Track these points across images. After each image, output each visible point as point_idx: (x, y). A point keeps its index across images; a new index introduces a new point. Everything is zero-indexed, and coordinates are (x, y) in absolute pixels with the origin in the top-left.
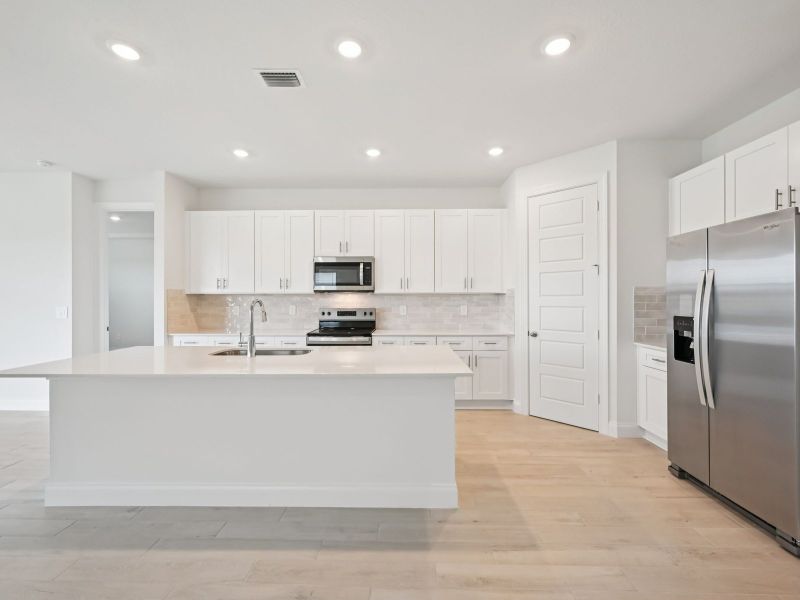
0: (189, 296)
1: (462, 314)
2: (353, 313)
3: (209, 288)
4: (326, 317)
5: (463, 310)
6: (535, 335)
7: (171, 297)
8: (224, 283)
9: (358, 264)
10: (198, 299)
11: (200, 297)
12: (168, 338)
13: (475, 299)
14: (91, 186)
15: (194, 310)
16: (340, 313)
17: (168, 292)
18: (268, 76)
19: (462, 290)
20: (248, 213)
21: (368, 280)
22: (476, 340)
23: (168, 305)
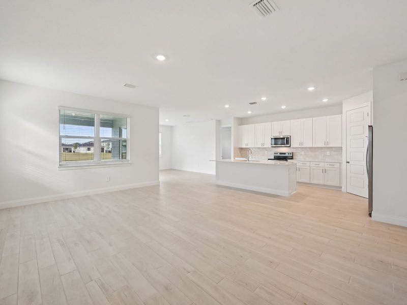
0: (239, 148)
1: (327, 154)
2: (285, 154)
3: (244, 146)
4: (276, 155)
5: (328, 153)
6: (348, 162)
7: (235, 149)
8: (247, 144)
9: (284, 138)
10: (242, 149)
11: (242, 148)
12: (234, 159)
13: (333, 149)
14: (219, 122)
15: (240, 152)
16: (280, 154)
17: (234, 147)
18: (250, 104)
19: (323, 146)
20: (253, 125)
21: (287, 143)
22: (326, 164)
23: (234, 151)
